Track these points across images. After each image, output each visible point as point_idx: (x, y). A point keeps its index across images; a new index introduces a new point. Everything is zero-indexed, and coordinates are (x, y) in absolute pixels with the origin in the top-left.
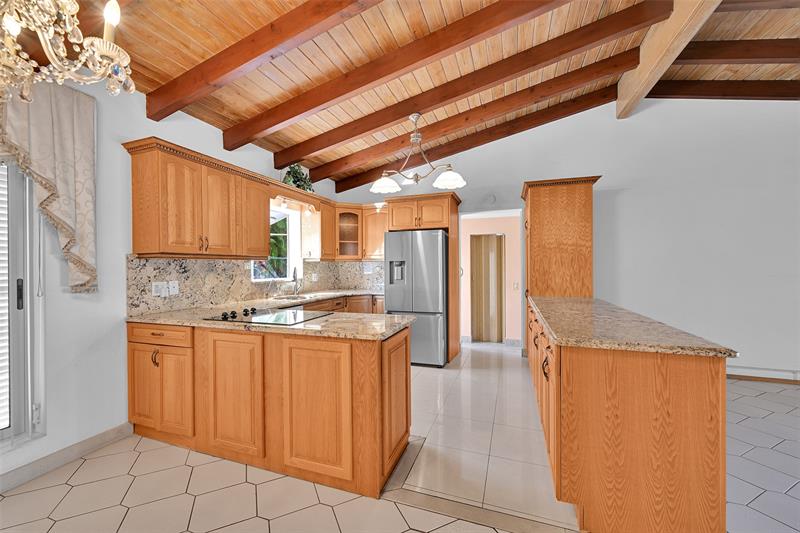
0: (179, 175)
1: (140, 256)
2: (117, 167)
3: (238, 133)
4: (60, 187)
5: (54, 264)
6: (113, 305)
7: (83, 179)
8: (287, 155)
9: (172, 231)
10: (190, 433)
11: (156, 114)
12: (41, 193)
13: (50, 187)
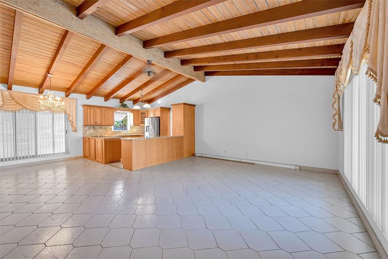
0: (90, 110)
1: (85, 125)
2: (81, 110)
3: (107, 97)
4: (70, 115)
5: (70, 127)
6: (80, 134)
7: (74, 113)
8: (122, 99)
9: (89, 121)
10: (88, 156)
11: (88, 98)
12: (68, 116)
13: (69, 115)
